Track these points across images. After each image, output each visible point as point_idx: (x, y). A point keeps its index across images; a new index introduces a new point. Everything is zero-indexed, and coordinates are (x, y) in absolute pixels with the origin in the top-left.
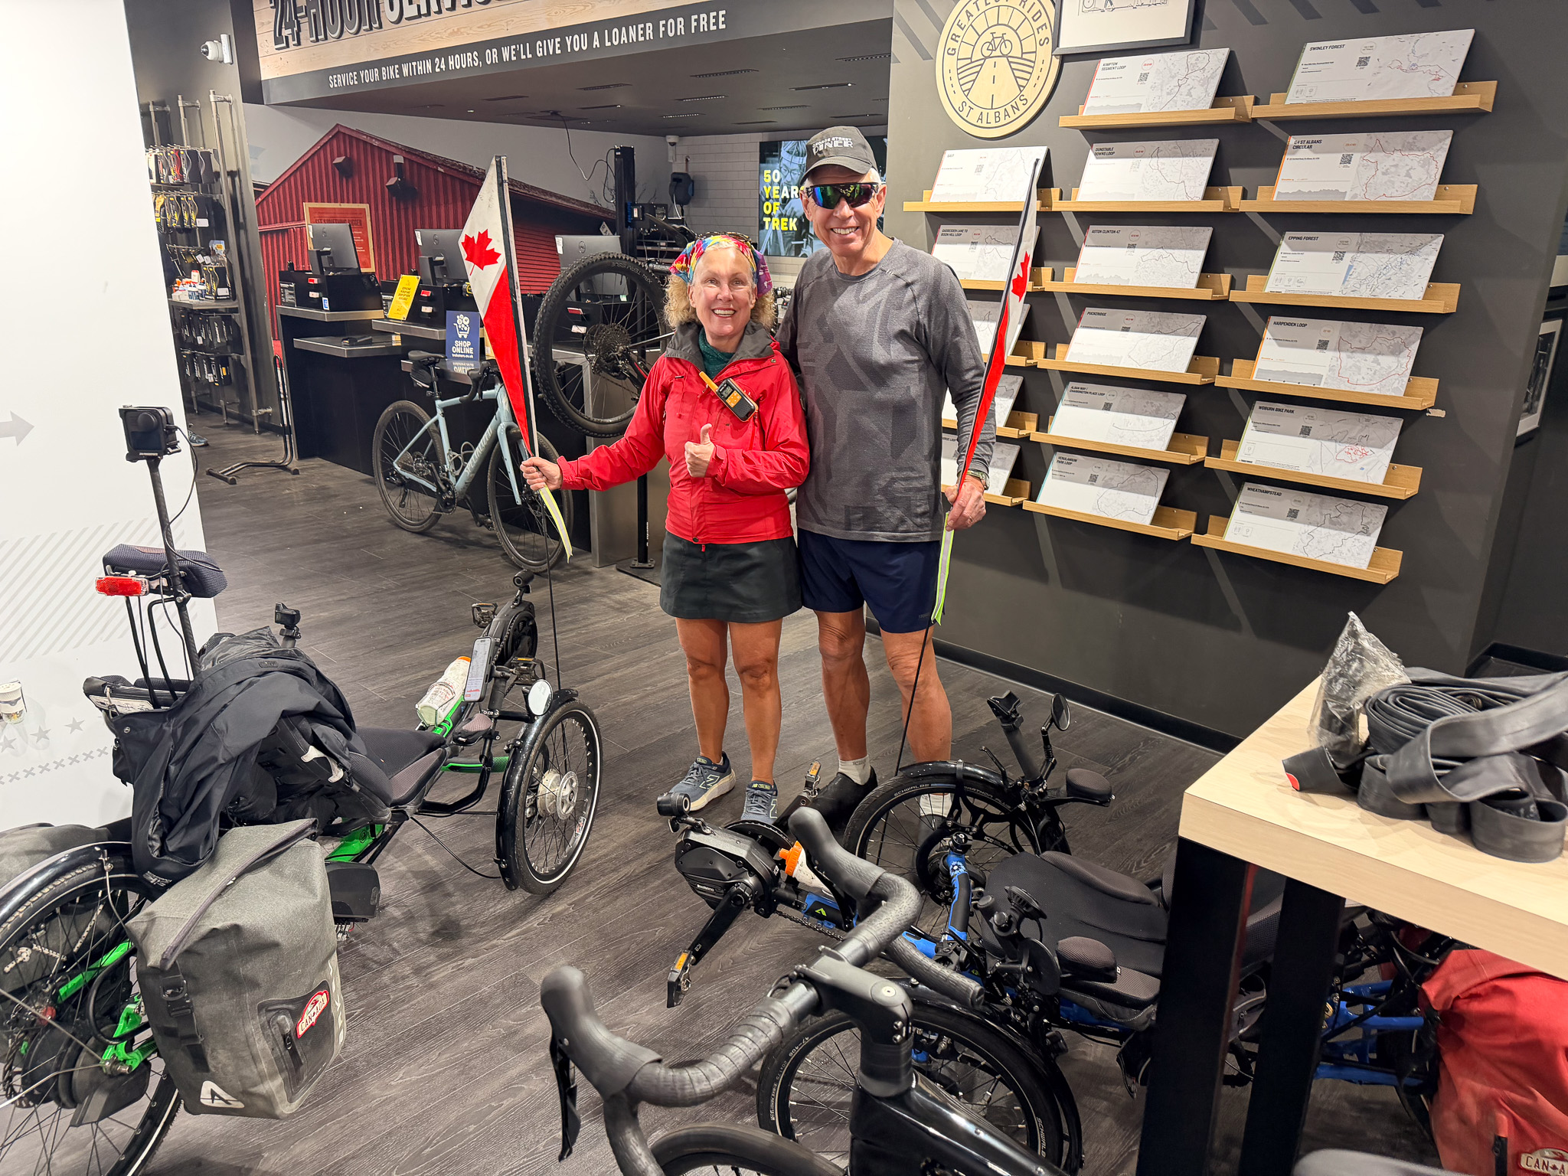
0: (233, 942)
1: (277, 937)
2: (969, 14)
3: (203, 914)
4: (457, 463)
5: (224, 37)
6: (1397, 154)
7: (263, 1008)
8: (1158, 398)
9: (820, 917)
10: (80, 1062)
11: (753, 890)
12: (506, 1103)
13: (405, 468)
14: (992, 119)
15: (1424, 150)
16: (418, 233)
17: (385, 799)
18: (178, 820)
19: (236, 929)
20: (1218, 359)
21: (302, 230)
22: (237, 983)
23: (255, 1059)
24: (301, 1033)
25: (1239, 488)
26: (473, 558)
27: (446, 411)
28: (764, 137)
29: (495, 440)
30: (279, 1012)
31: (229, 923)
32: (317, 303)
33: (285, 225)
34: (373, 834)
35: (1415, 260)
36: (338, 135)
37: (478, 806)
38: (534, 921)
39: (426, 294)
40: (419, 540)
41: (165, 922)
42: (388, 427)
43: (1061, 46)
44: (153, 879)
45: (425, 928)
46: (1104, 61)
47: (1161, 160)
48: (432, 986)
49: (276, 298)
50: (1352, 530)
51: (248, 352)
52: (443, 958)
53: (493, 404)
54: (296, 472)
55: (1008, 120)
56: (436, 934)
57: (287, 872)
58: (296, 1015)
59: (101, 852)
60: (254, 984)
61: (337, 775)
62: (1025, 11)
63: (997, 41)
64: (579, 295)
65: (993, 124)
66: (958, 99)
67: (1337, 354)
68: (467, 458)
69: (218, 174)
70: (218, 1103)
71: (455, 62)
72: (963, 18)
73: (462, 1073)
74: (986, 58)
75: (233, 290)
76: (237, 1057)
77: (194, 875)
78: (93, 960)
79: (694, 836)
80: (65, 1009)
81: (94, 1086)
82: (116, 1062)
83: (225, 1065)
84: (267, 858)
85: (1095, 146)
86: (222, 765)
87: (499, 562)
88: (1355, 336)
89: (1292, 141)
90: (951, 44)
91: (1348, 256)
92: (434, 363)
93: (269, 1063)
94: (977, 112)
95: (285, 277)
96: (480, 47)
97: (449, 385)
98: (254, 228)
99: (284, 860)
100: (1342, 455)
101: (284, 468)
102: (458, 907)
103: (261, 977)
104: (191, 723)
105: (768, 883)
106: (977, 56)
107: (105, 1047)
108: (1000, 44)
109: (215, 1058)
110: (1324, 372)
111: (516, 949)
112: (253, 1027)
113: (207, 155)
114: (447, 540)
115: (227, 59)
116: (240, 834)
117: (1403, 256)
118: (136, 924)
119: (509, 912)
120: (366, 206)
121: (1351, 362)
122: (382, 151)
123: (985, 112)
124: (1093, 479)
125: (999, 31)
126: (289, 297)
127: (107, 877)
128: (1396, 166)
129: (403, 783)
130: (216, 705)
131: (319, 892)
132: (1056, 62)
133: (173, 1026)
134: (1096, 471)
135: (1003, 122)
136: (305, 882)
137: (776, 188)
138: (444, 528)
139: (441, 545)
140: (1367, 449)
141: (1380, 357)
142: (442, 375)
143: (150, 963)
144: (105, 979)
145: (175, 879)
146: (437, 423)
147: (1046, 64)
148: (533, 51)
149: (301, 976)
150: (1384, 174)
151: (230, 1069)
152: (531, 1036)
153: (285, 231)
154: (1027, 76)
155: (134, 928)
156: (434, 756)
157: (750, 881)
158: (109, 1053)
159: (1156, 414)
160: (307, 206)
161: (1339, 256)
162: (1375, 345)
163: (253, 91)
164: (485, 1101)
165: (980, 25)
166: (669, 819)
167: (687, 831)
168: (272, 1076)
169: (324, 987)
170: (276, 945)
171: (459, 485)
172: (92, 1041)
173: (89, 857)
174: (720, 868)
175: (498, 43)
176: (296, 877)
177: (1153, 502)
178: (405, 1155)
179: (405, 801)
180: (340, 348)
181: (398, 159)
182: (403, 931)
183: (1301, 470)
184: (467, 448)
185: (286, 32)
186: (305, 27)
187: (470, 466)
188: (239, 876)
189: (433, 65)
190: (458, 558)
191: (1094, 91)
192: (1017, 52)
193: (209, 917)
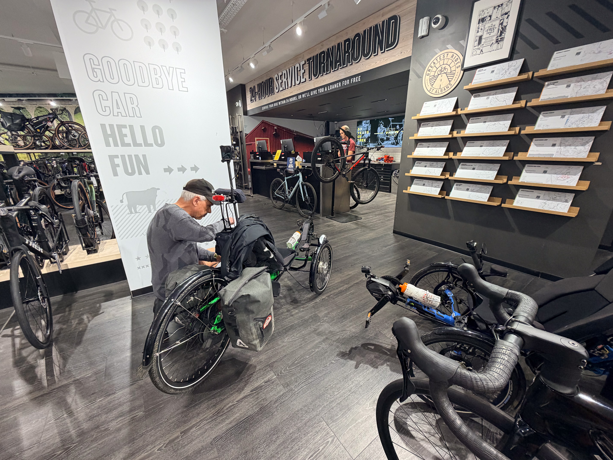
0: (248, 299)
1: (259, 299)
2: (434, 63)
3: (239, 290)
4: (289, 192)
5: (240, 101)
6: (589, 82)
7: (255, 319)
8: (491, 165)
9: (412, 306)
10: (205, 331)
11: (391, 296)
12: (316, 350)
13: (277, 194)
14: (440, 91)
15: (601, 79)
16: (281, 141)
17: (282, 264)
18: (234, 262)
19: (249, 295)
20: (513, 153)
21: (255, 144)
22: (248, 312)
23: (252, 334)
24: (264, 327)
25: (518, 191)
26: (292, 214)
27: (287, 180)
28: (358, 120)
29: (299, 186)
30: (259, 321)
31: (247, 294)
32: (258, 159)
33: (251, 143)
34: (277, 275)
35: (595, 115)
36: (263, 122)
37: (304, 269)
38: (318, 300)
39: (283, 154)
40: (280, 210)
41: (229, 292)
42: (274, 185)
43: (464, 67)
44: (226, 278)
45: (289, 300)
46: (478, 69)
47: (497, 95)
48: (292, 316)
49: (249, 158)
50: (561, 201)
51: (243, 171)
52: (294, 308)
53: (298, 177)
54: (252, 197)
55: (445, 91)
56: (292, 302)
57: (261, 280)
58: (264, 322)
59: (212, 272)
60: (253, 312)
61: (272, 256)
62: (452, 59)
63: (443, 69)
64: (319, 151)
65: (440, 93)
66: (429, 87)
67: (560, 147)
68: (292, 191)
69: (238, 132)
70: (241, 346)
71: (291, 100)
72: (432, 65)
73: (303, 340)
74: (439, 75)
75: (240, 158)
76: (247, 333)
77: (237, 279)
78: (209, 302)
79: (372, 279)
80: (202, 315)
81: (209, 337)
82: (214, 331)
83: (244, 335)
84: (255, 277)
85: (474, 95)
86: (245, 246)
87: (298, 215)
88: (566, 142)
89: (546, 83)
90: (428, 72)
91: (566, 117)
92: (285, 169)
93: (256, 336)
94: (435, 90)
95: (251, 153)
96: (297, 95)
97: (288, 174)
98: (245, 143)
99: (261, 277)
100: (560, 178)
101: (250, 196)
102: (297, 295)
103: (255, 310)
104: (237, 234)
105: (395, 294)
106: (436, 74)
107: (212, 327)
108: (444, 70)
109: (241, 333)
110: (554, 153)
111: (314, 307)
112: (252, 325)
113: (235, 128)
114: (286, 211)
115: (240, 106)
116: (248, 269)
117: (590, 114)
118: (221, 292)
119: (311, 297)
120: (268, 139)
121: (565, 149)
122: (272, 126)
123: (438, 90)
124: (468, 190)
125: (443, 66)
126: (252, 158)
127: (214, 279)
128: (589, 85)
129: (286, 261)
130: (243, 229)
131: (270, 287)
132: (462, 72)
133: (230, 322)
134: (468, 188)
135: (443, 92)
136: (266, 284)
137: (361, 132)
138: (285, 208)
139: (285, 211)
140: (569, 176)
141: (577, 147)
142: (287, 171)
143: (225, 304)
144: (212, 307)
145: (233, 279)
146: (285, 183)
147: (459, 73)
148: (310, 94)
149: (265, 311)
150: (584, 88)
151: (245, 336)
152: (321, 331)
153: (251, 144)
154: (452, 78)
155: (221, 293)
156: (293, 255)
157: (390, 293)
158: (213, 328)
159: (491, 170)
160: (256, 138)
161: (563, 117)
162: (575, 143)
163: (246, 113)
164: (310, 349)
165: (437, 66)
166: (364, 274)
167: (370, 277)
168: (256, 339)
169: (270, 314)
170: (259, 301)
171: (289, 197)
172: (208, 325)
173: (209, 272)
174: (381, 289)
175: (301, 94)
176: (263, 282)
177: (488, 195)
178: (290, 363)
179: (287, 266)
180: (263, 168)
181: (276, 128)
182: (284, 300)
183: (544, 183)
184: (292, 188)
185: (253, 98)
186: (257, 97)
187: (292, 192)
188: (250, 280)
189: (286, 101)
190: (288, 214)
191: (475, 78)
192: (449, 71)
193: (241, 291)
